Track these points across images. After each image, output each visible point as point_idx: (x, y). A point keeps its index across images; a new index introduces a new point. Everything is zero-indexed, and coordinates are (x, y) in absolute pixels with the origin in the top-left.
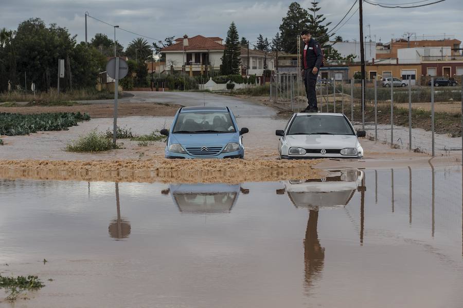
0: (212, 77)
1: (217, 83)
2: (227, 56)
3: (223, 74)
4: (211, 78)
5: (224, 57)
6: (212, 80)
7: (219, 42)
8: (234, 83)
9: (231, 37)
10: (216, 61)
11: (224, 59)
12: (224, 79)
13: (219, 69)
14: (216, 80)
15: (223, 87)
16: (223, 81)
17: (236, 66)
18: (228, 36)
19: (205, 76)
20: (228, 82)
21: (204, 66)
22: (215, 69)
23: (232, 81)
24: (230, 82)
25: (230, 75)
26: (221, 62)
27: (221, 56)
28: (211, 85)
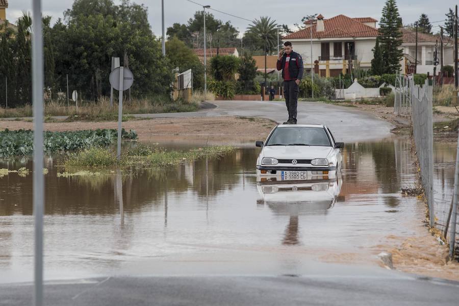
0: (358, 79)
1: (366, 86)
2: (381, 46)
3: (375, 74)
4: (356, 80)
5: (377, 47)
6: (360, 82)
7: (371, 25)
8: (390, 86)
9: (388, 17)
10: (365, 54)
11: (377, 52)
12: (376, 81)
13: (370, 65)
14: (364, 83)
15: (374, 93)
16: (374, 84)
17: (396, 61)
18: (384, 16)
19: (347, 77)
20: (382, 86)
21: (347, 61)
22: (361, 65)
23: (387, 83)
24: (385, 86)
25: (386, 75)
26: (371, 56)
27: (373, 46)
28: (355, 91)
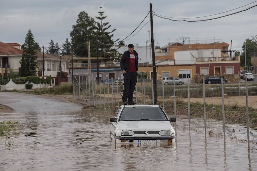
0: (12, 79)
1: (17, 83)
2: (25, 60)
3: (22, 76)
4: (11, 80)
5: (23, 60)
6: (13, 81)
7: (18, 47)
8: (32, 83)
9: (29, 43)
10: (15, 64)
11: (23, 63)
12: (23, 80)
13: (18, 71)
14: (16, 81)
15: (22, 87)
16: (22, 82)
17: (34, 68)
18: (26, 42)
19: (5, 78)
20: (27, 83)
21: (4, 69)
22: (14, 71)
23: (30, 81)
24: (29, 83)
25: (29, 76)
26: (19, 66)
27: (20, 59)
28: (11, 85)
